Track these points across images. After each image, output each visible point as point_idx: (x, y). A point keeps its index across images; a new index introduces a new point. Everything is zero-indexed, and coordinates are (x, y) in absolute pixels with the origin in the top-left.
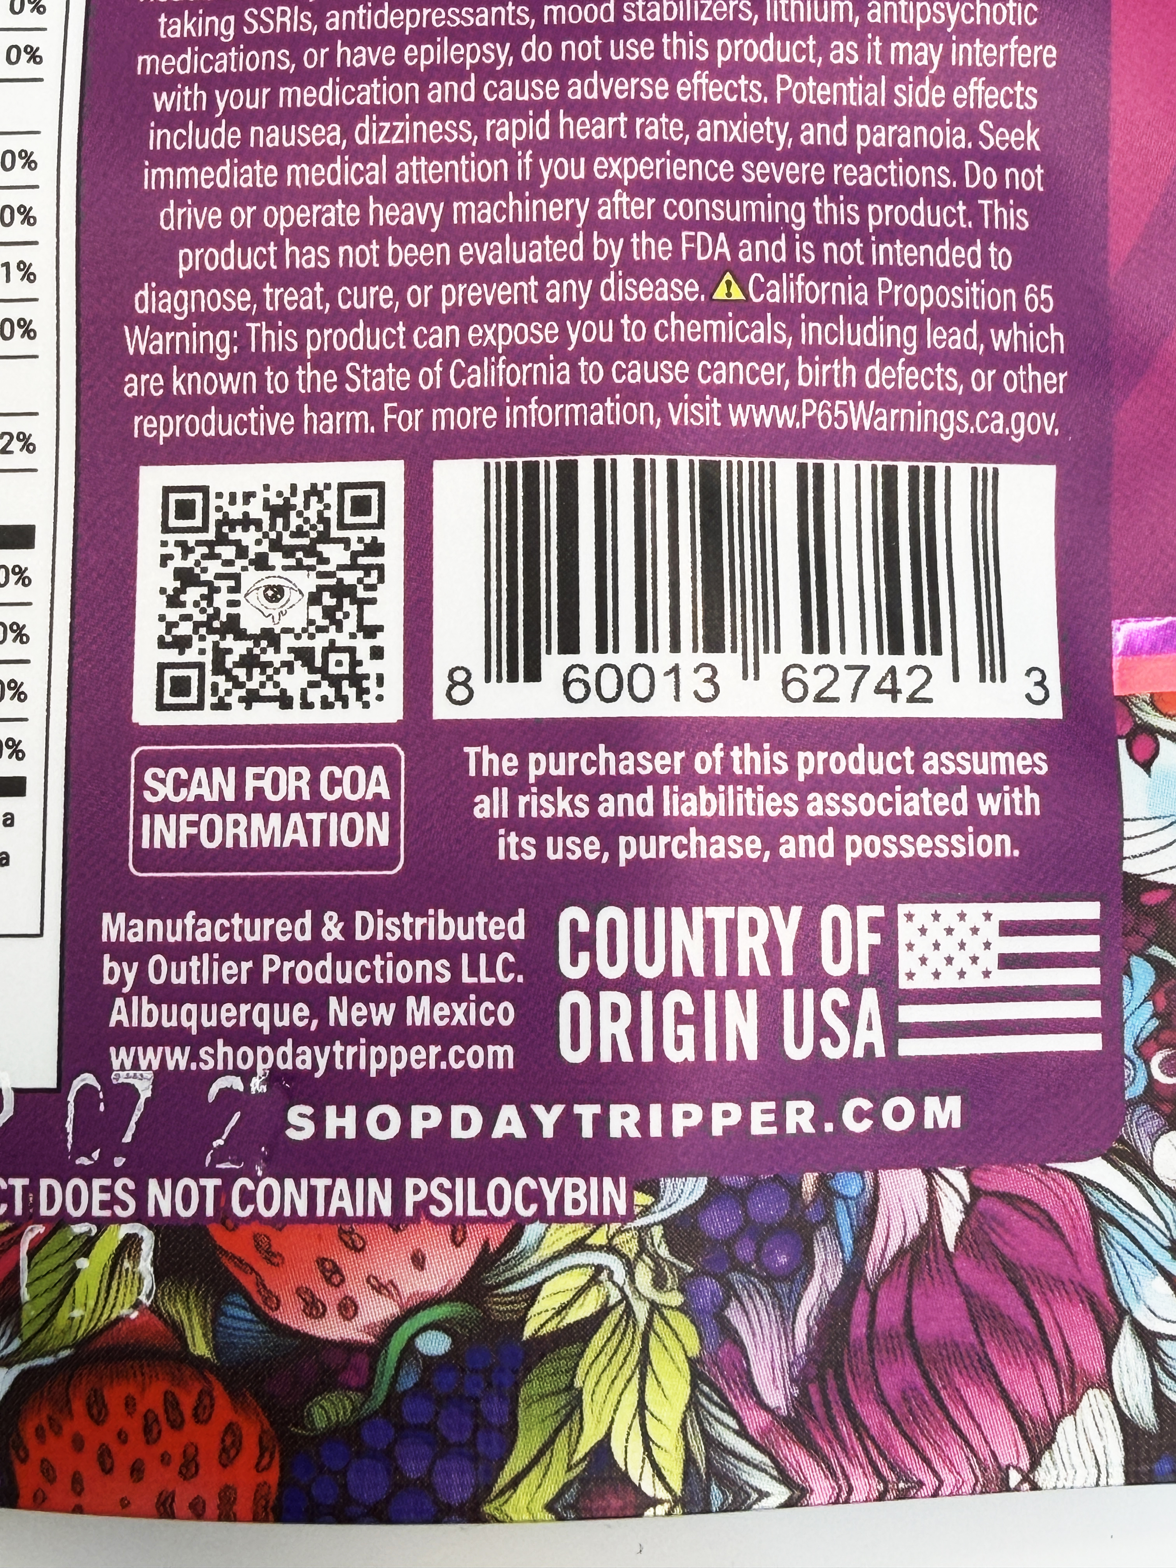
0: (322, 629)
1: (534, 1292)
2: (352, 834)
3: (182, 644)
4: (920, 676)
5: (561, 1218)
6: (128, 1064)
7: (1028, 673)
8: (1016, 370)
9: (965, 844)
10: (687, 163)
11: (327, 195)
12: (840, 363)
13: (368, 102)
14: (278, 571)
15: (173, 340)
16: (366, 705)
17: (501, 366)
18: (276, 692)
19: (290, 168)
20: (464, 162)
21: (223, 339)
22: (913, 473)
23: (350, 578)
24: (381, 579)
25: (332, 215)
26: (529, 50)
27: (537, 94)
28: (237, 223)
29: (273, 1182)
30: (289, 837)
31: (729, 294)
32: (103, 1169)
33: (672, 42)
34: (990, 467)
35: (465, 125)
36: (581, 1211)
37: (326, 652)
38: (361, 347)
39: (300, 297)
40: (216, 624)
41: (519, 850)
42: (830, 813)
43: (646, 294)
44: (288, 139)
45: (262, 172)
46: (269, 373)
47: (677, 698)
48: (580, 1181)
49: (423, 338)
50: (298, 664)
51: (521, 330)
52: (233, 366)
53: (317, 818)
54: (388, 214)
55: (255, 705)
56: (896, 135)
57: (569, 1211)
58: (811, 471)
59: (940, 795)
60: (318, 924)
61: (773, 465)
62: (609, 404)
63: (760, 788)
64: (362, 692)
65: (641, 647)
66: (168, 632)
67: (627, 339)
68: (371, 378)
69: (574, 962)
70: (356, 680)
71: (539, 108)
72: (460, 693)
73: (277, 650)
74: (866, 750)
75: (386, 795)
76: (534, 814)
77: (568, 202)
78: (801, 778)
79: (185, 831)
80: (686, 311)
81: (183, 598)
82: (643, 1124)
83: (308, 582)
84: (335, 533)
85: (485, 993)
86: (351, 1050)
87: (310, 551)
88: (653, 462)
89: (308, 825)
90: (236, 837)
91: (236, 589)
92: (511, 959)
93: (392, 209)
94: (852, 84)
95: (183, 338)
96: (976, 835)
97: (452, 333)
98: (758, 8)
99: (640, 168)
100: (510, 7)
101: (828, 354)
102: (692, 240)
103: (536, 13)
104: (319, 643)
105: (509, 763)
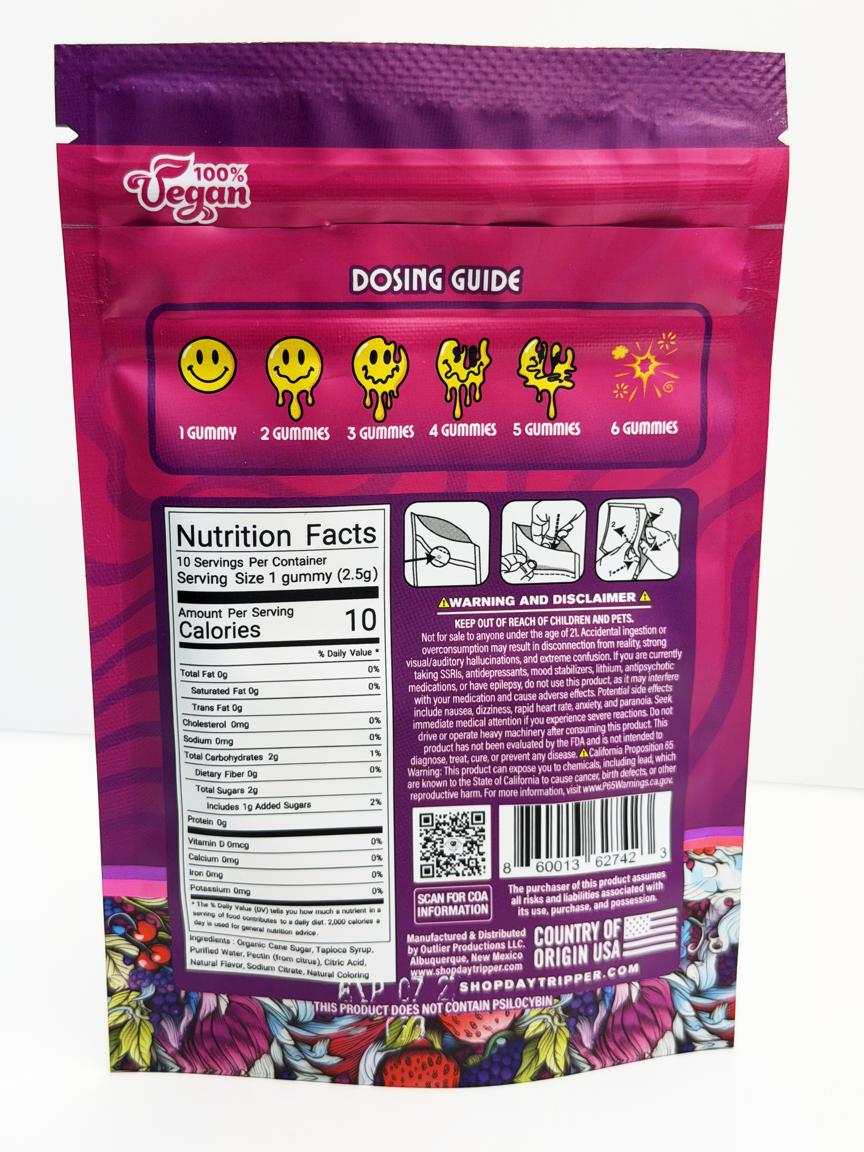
0: (468, 853)
1: (527, 1027)
2: (477, 910)
3: (427, 859)
4: (632, 855)
5: (535, 1007)
6: (416, 974)
7: (661, 850)
8: (662, 767)
9: (643, 900)
10: (573, 717)
11: (468, 730)
12: (614, 771)
13: (480, 701)
14: (454, 837)
15: (422, 772)
16: (480, 874)
17: (519, 778)
18: (455, 872)
19: (457, 722)
20: (508, 719)
21: (437, 771)
22: (632, 798)
23: (475, 839)
24: (484, 838)
25: (470, 735)
26: (527, 684)
27: (530, 698)
28: (441, 738)
29: (457, 1003)
30: (460, 912)
31: (584, 755)
32: (410, 1002)
33: (569, 680)
34: (653, 794)
35: (509, 708)
36: (539, 1005)
37: (469, 860)
38: (478, 772)
39: (460, 759)
40: (437, 853)
41: (524, 912)
42: (608, 896)
43: (561, 757)
44: (456, 713)
45: (449, 723)
46: (451, 781)
47: (568, 870)
48: (540, 997)
49: (496, 770)
50: (461, 864)
51: (525, 768)
52: (441, 779)
53: (467, 906)
55: (449, 876)
56: (631, 702)
57: (537, 1005)
58: (605, 801)
59: (636, 887)
60: (468, 935)
61: (594, 801)
62: (550, 789)
63: (589, 891)
64: (479, 871)
65: (558, 856)
66: (423, 855)
67: (555, 770)
68: (480, 781)
69: (539, 941)
70: (477, 868)
71: (530, 703)
72: (507, 870)
73: (455, 860)
74: (617, 878)
75: (487, 900)
76: (528, 903)
77: (539, 730)
78: (600, 887)
79: (430, 911)
80: (572, 761)
81: (427, 846)
82: (557, 982)
83: (463, 840)
84: (470, 826)
85: (514, 951)
86: (478, 967)
87: (464, 831)
88: (562, 805)
89: (465, 909)
90: (445, 913)
91: (442, 843)
92: (522, 941)
93: (487, 733)
94: (620, 689)
95: (425, 771)
96: (646, 897)
97: (505, 768)
98: (594, 669)
99: (559, 719)
100: (521, 669)
101: (611, 769)
102: (574, 740)
103: (529, 672)
104: (467, 857)
105: (521, 889)
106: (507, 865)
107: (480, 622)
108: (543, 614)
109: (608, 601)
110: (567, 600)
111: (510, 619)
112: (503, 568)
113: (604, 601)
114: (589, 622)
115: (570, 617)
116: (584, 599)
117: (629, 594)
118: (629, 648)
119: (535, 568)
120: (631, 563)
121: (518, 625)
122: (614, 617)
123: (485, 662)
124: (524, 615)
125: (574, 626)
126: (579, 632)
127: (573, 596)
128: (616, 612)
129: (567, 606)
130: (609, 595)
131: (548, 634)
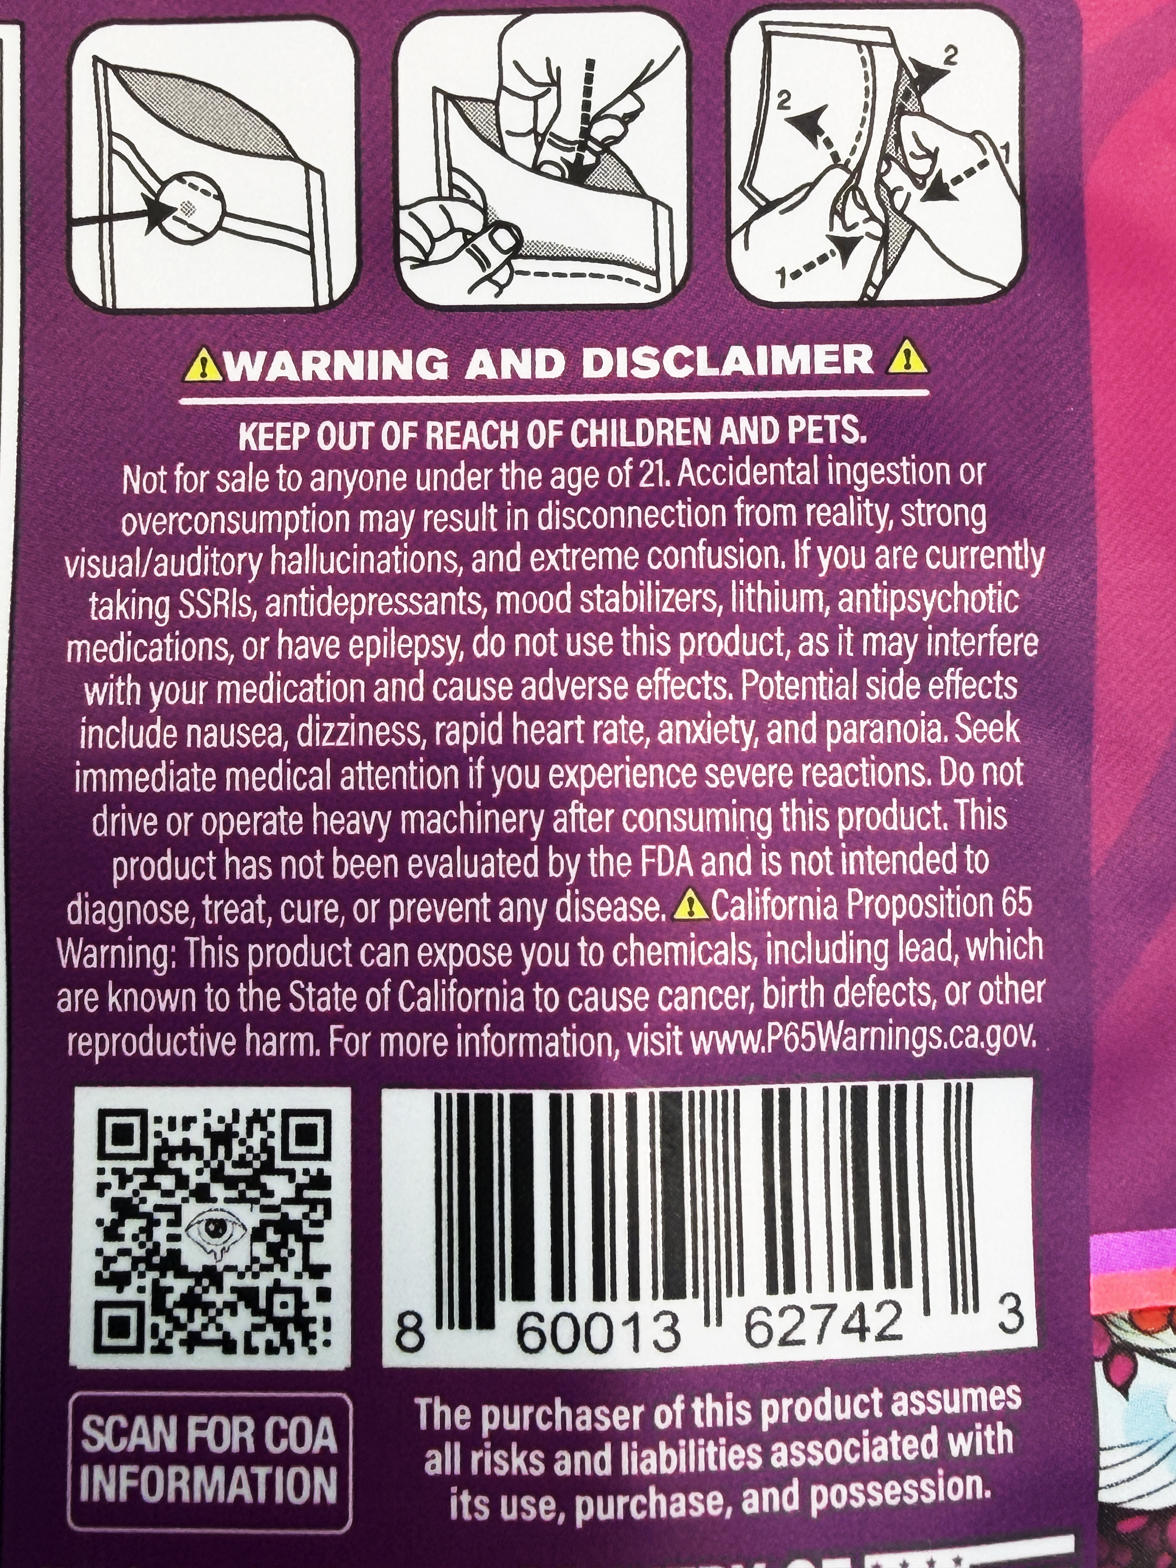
0: (268, 1268)
2: (298, 1490)
3: (121, 1281)
4: (889, 1311)
7: (1002, 1300)
8: (992, 981)
9: (936, 1489)
10: (648, 769)
11: (268, 801)
12: (808, 982)
13: (310, 699)
14: (220, 1204)
15: (108, 953)
16: (313, 1351)
17: (452, 990)
18: (218, 1335)
19: (229, 771)
20: (412, 767)
21: (160, 953)
22: (884, 1092)
23: (295, 1212)
24: (328, 1215)
25: (274, 822)
26: (480, 644)
27: (489, 694)
28: (174, 830)
30: (234, 1491)
31: (691, 913)
33: (632, 635)
34: (964, 1082)
35: (413, 728)
37: (271, 1292)
38: (305, 963)
39: (241, 909)
40: (156, 1260)
41: (472, 1509)
42: (795, 1463)
43: (604, 914)
44: (227, 740)
45: (200, 775)
46: (209, 990)
47: (636, 1349)
49: (370, 955)
50: (241, 1306)
51: (473, 952)
52: (171, 982)
53: (262, 1472)
54: (333, 822)
55: (198, 1349)
56: (868, 729)
58: (776, 1096)
59: (909, 1437)
61: (737, 1093)
62: (565, 1035)
63: (722, 1441)
64: (308, 1337)
65: (599, 1295)
66: (106, 1266)
67: (583, 964)
68: (316, 997)
70: (302, 1323)
71: (491, 709)
72: (410, 1340)
73: (220, 1290)
74: (833, 1394)
75: (333, 1448)
76: (488, 1470)
77: (523, 813)
78: (765, 1428)
79: (125, 1483)
80: (646, 932)
81: (121, 1230)
83: (251, 1217)
84: (279, 1163)
87: (253, 1182)
88: (611, 1097)
89: (253, 1480)
90: (178, 1491)
91: (176, 1222)
93: (337, 817)
94: (822, 678)
95: (118, 952)
96: (946, 1479)
97: (401, 950)
98: (723, 598)
99: (598, 776)
100: (461, 593)
101: (795, 974)
102: (652, 854)
103: (488, 601)
104: (265, 1281)
105: (462, 1416)
106: (410, 1321)
107: (327, 431)
108: (545, 412)
109: (777, 371)
110: (631, 365)
111: (430, 424)
112: (407, 248)
113: (763, 371)
114: (707, 440)
115: (640, 422)
116: (692, 361)
117: (849, 349)
118: (849, 528)
119: (515, 252)
120: (855, 241)
121: (457, 447)
122: (796, 424)
123: (335, 566)
124: (480, 414)
125: (652, 452)
126: (672, 472)
127: (654, 351)
128: (805, 408)
129: (631, 384)
130: (780, 351)
131: (561, 478)
